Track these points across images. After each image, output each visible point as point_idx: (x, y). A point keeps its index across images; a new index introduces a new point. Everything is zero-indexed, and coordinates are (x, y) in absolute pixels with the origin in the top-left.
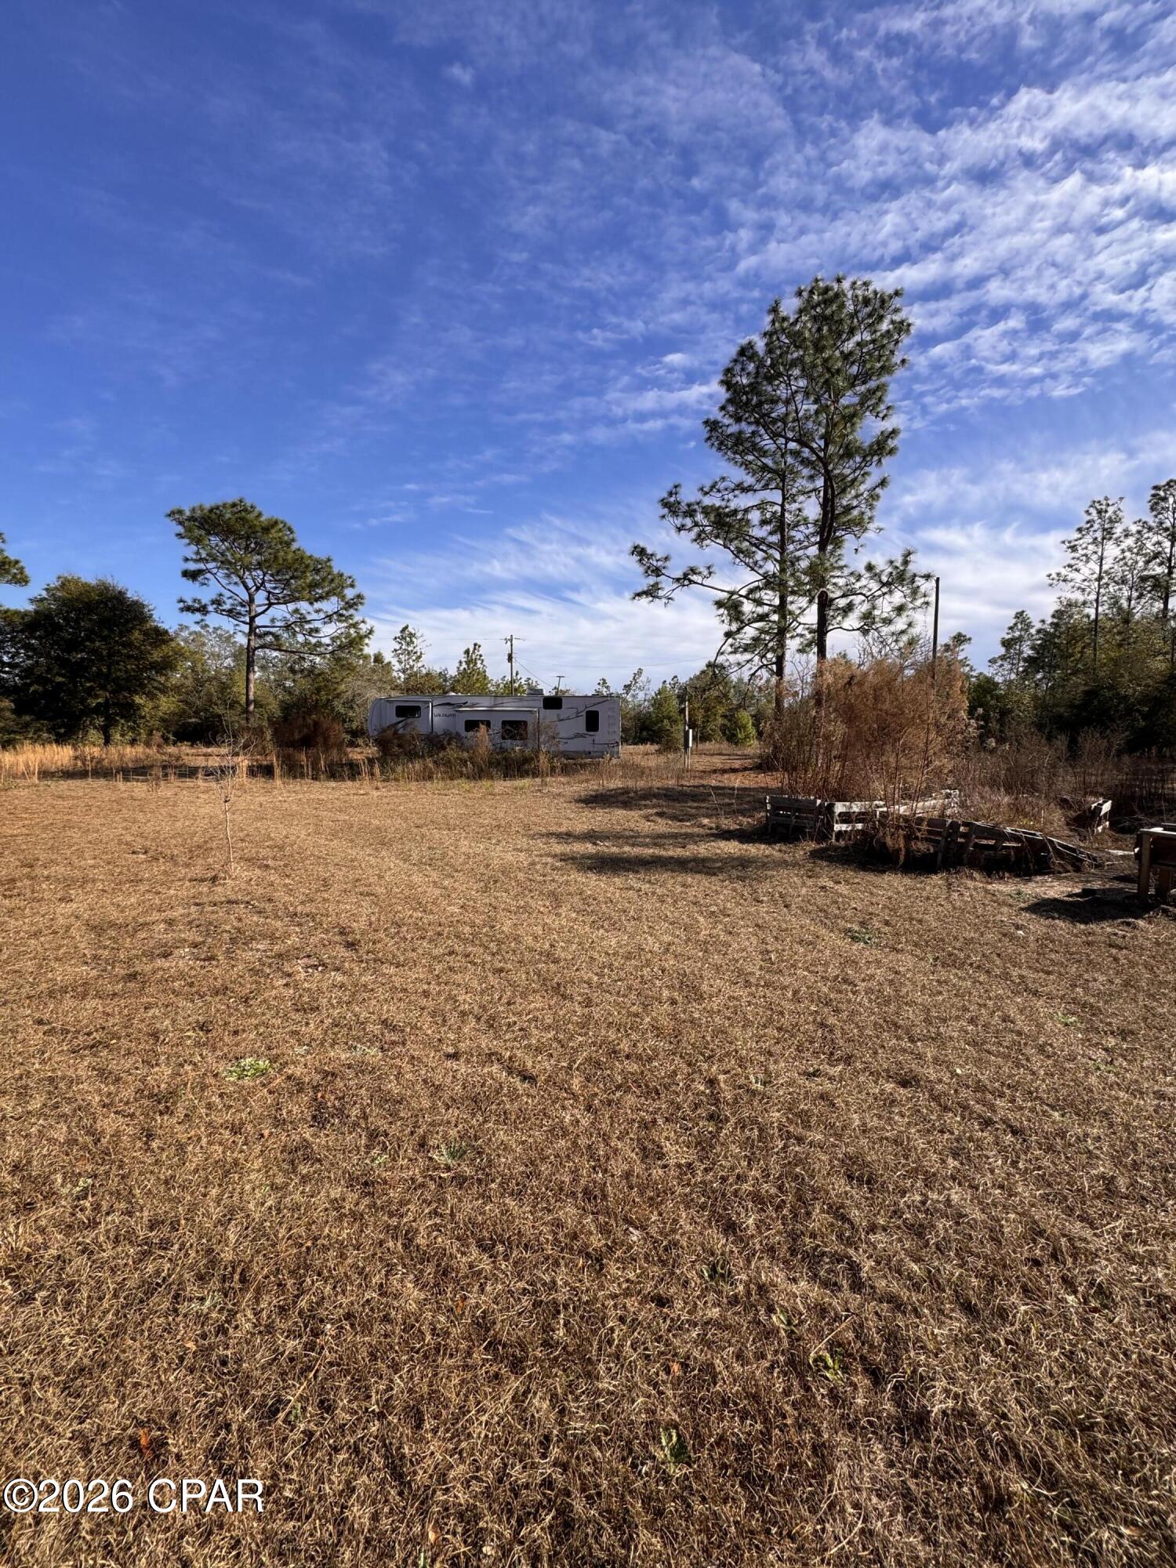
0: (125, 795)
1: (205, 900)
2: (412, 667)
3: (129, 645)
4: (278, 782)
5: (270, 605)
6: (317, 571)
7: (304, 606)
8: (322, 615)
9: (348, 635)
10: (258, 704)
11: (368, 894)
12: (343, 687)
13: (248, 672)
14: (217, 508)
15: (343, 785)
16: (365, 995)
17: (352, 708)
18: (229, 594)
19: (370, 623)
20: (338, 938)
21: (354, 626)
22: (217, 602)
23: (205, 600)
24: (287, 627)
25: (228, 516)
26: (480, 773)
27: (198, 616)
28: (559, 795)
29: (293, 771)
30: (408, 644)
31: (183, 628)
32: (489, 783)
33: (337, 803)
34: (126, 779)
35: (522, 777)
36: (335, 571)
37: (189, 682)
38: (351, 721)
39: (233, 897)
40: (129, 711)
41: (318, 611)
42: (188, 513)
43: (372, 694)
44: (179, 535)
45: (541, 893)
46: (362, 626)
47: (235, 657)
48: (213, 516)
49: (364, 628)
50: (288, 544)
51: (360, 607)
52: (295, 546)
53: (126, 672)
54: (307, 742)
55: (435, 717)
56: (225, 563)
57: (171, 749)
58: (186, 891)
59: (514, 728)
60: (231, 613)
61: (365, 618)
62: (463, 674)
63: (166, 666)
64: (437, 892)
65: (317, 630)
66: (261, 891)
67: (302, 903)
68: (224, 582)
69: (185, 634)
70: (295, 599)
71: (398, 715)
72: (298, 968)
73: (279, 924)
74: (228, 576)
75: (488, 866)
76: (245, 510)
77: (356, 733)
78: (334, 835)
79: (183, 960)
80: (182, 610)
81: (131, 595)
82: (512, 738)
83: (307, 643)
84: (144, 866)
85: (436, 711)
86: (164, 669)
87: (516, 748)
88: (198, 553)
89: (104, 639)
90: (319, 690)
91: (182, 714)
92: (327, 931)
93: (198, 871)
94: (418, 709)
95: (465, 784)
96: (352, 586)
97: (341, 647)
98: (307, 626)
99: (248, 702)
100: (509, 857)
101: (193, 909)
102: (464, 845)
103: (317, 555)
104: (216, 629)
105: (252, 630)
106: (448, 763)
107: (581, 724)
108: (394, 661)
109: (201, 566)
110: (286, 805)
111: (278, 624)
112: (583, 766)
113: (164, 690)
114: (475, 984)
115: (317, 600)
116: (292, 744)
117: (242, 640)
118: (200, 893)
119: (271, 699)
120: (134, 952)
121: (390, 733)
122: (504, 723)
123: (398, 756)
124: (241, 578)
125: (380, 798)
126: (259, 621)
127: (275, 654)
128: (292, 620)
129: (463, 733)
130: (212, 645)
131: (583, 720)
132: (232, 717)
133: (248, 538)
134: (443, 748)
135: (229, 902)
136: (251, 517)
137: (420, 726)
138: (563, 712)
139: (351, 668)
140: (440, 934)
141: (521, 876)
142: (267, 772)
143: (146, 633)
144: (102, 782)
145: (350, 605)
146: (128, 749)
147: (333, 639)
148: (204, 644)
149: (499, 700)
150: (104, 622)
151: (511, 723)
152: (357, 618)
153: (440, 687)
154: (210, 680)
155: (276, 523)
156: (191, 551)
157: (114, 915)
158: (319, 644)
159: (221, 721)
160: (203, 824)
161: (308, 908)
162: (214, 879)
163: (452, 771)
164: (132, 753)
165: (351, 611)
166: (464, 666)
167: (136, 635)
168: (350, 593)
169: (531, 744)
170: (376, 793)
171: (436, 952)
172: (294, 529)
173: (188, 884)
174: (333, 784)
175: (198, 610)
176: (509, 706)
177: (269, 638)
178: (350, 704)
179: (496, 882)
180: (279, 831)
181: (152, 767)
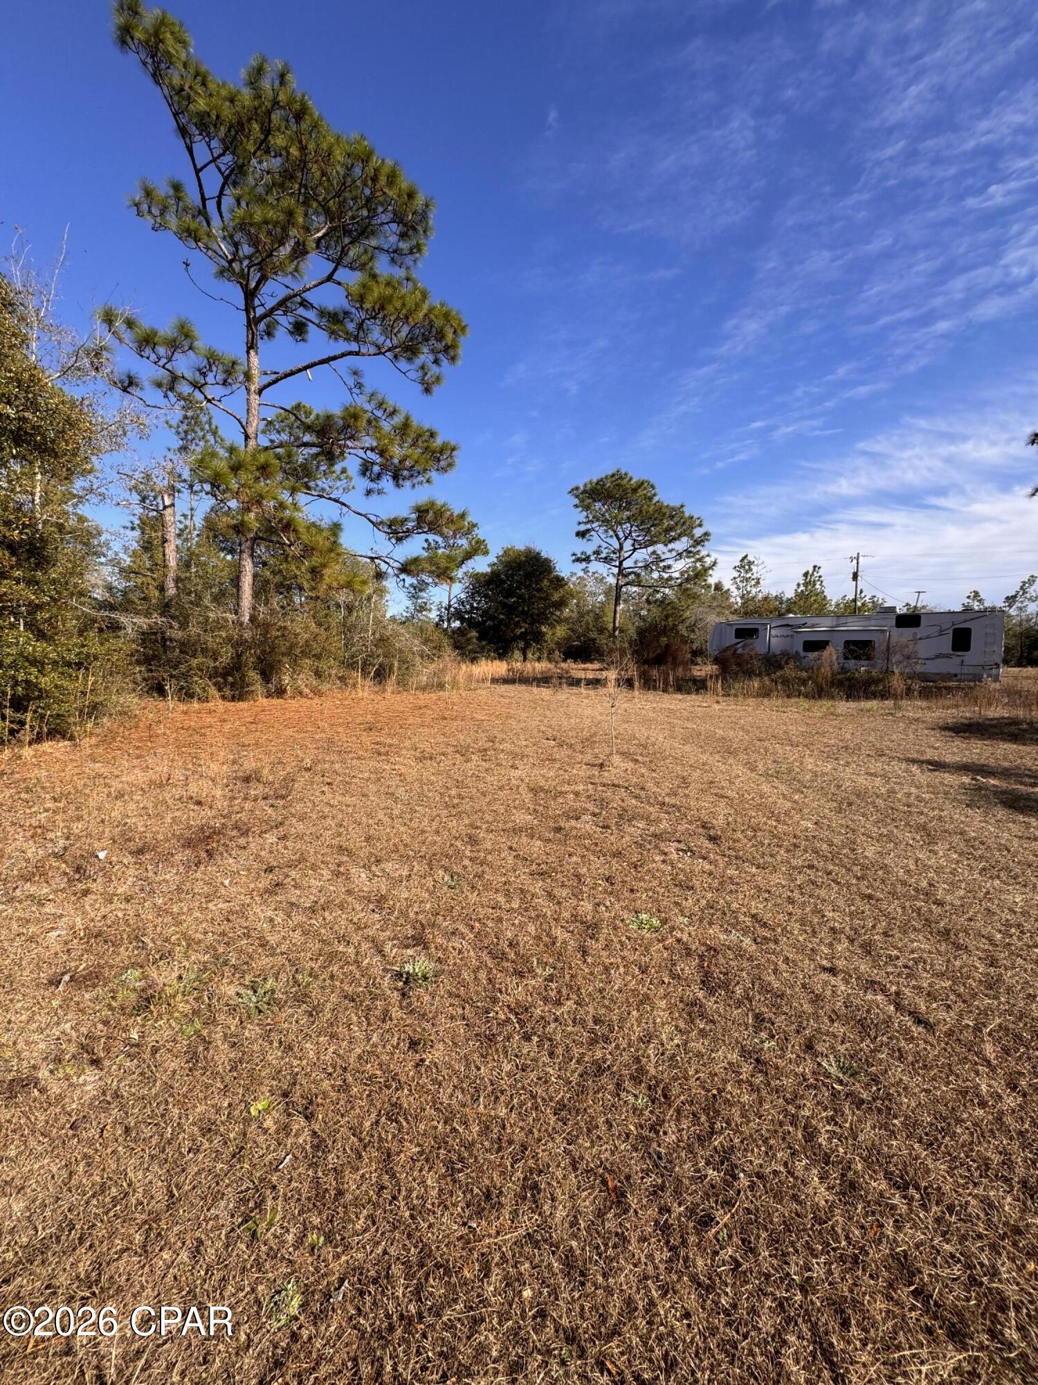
0: (537, 697)
1: (597, 781)
2: (749, 593)
3: (540, 590)
4: (636, 693)
5: (634, 550)
6: (672, 517)
7: (660, 548)
8: (674, 554)
9: (695, 568)
10: (621, 631)
11: (722, 797)
12: (688, 613)
13: (616, 606)
14: (602, 480)
15: (689, 697)
16: (733, 887)
17: (693, 631)
18: (606, 545)
19: (714, 556)
20: (700, 830)
21: (700, 560)
22: (597, 553)
23: (589, 552)
24: (646, 567)
25: (609, 484)
26: (820, 693)
27: (584, 565)
28: (917, 720)
29: (649, 684)
30: (747, 572)
31: (573, 574)
32: (830, 703)
33: (685, 714)
34: (538, 686)
35: (867, 698)
36: (687, 515)
37: (575, 615)
38: (692, 642)
39: (616, 782)
40: (538, 637)
41: (670, 551)
42: (582, 488)
43: (713, 619)
44: (576, 506)
45: (907, 824)
46: (707, 559)
47: (607, 594)
48: (599, 487)
49: (708, 561)
50: (650, 499)
51: (706, 543)
52: (656, 499)
53: (538, 609)
54: (659, 661)
55: (773, 638)
56: (606, 521)
57: (563, 665)
58: (584, 772)
59: (858, 648)
60: (607, 560)
61: (710, 552)
62: (800, 595)
63: (561, 604)
64: (789, 805)
65: (669, 567)
66: (635, 780)
67: (668, 795)
68: (603, 536)
69: (574, 579)
70: (652, 543)
71: (737, 637)
72: (672, 848)
73: (651, 809)
74: (606, 531)
75: (839, 787)
76: (621, 478)
77: (696, 653)
78: (685, 741)
79: (586, 825)
80: (574, 561)
81: (544, 555)
82: (857, 658)
83: (661, 578)
84: (555, 749)
85: (774, 632)
86: (561, 605)
87: (862, 669)
88: (587, 517)
89: (526, 587)
90: (667, 617)
91: (568, 639)
92: (690, 823)
93: (589, 757)
94: (757, 630)
95: (805, 703)
96: (700, 525)
97: (688, 580)
98: (662, 564)
99: (615, 629)
100: (862, 781)
101: (590, 786)
102: (810, 763)
103: (672, 504)
104: (594, 573)
105: (620, 572)
106: (785, 682)
107: (946, 644)
108: (733, 588)
109: (589, 526)
110: (644, 712)
111: (639, 565)
112: (949, 689)
113: (559, 621)
114: (841, 903)
115: (670, 542)
116: (646, 662)
117: (612, 581)
118: (593, 775)
119: (630, 626)
120: (558, 812)
121: (729, 653)
122: (847, 643)
123: (736, 674)
124: (615, 532)
125: (722, 711)
126: (625, 564)
127: (635, 589)
128: (650, 560)
129: (802, 653)
130: (591, 586)
131: (948, 639)
132: (602, 640)
133: (621, 500)
134: (781, 668)
135: (613, 785)
136: (625, 482)
137: (758, 646)
138: (920, 631)
139: (695, 597)
140: (795, 846)
141: (879, 802)
142: (629, 683)
143: (551, 581)
144: (523, 687)
145: (698, 542)
146: (537, 664)
147: (682, 574)
148: (586, 585)
149: (843, 620)
150: (528, 576)
151: (856, 643)
152: (703, 553)
153: (776, 609)
154: (588, 612)
155: (642, 483)
156: (582, 516)
157: (542, 783)
158: (670, 578)
159: (594, 643)
160: (588, 722)
161: (673, 801)
162: (601, 765)
163: (791, 689)
164: (541, 667)
165: (699, 548)
166: (802, 588)
167: (546, 582)
168: (698, 532)
169: (880, 663)
170: (716, 707)
171: (794, 862)
172: (656, 485)
173: (584, 767)
174: (680, 696)
175: (584, 560)
176: (853, 625)
177: (632, 577)
178: (691, 629)
179: (850, 804)
180: (642, 733)
181: (552, 677)
